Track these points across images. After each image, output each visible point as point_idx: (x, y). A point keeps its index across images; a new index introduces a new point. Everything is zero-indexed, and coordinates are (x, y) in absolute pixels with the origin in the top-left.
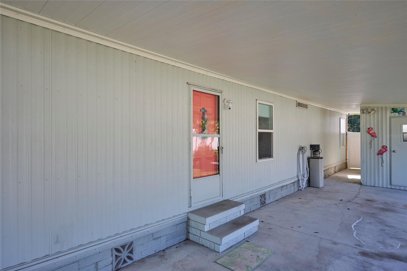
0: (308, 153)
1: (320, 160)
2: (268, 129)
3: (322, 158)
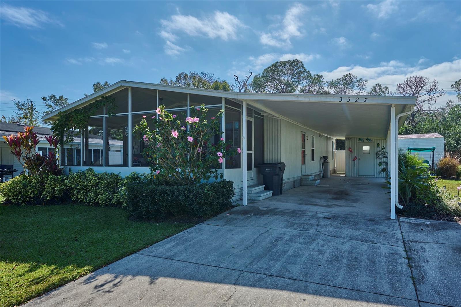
2: (313, 147)
3: (329, 163)
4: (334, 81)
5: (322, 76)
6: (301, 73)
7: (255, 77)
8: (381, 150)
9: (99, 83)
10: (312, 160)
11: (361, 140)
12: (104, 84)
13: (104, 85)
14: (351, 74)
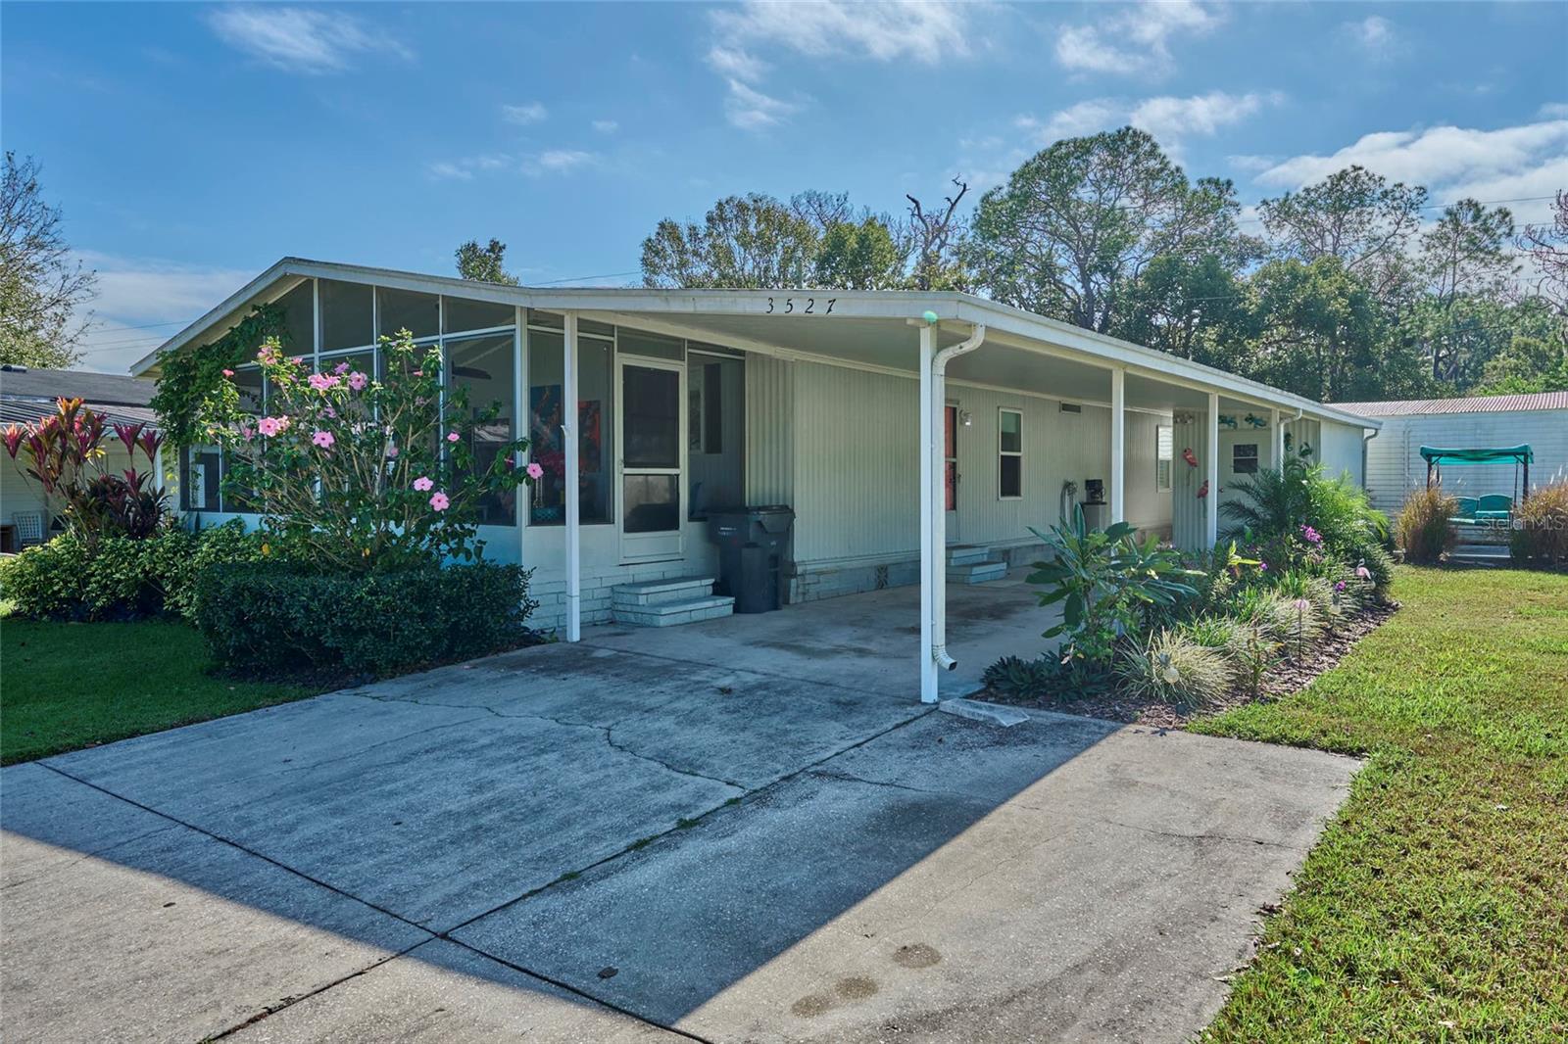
0: (1081, 495)
1: (1101, 506)
2: (1013, 451)
3: (1105, 503)
4: (1293, 195)
5: (1229, 183)
6: (1153, 175)
7: (985, 199)
8: (1297, 457)
9: (474, 245)
10: (1003, 494)
11: (1229, 423)
12: (488, 247)
13: (488, 251)
14: (1361, 168)
